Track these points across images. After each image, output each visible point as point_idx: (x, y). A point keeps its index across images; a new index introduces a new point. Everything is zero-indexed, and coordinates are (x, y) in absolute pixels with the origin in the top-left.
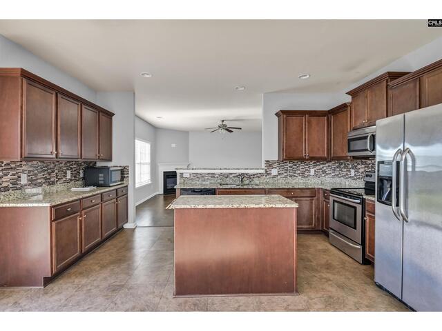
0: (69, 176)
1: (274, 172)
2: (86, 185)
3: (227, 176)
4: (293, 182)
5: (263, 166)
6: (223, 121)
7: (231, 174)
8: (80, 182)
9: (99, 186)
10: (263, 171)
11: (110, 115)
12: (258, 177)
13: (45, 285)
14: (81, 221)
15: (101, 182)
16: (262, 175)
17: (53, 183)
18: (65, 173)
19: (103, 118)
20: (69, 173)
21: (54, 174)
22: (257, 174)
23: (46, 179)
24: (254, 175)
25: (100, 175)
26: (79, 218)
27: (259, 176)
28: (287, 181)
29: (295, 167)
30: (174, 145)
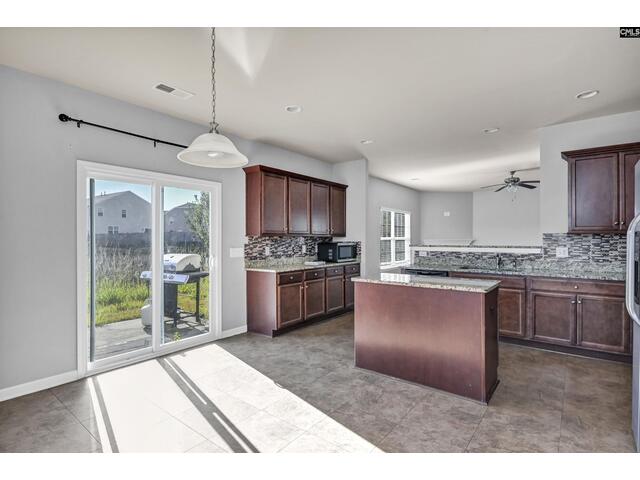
0: (304, 251)
1: (561, 252)
2: (319, 260)
3: (480, 256)
4: (601, 270)
5: (541, 243)
6: (513, 173)
7: (486, 254)
8: (315, 257)
9: (328, 261)
10: (538, 251)
11: (343, 188)
12: (531, 260)
13: (274, 336)
14: (303, 290)
15: (331, 258)
16: (538, 256)
17: (290, 256)
18: (301, 247)
19: (335, 192)
20: (304, 247)
21: (291, 248)
22: (530, 255)
23: (284, 252)
24: (523, 256)
25: (331, 251)
26: (301, 288)
27: (532, 258)
28: (586, 268)
29: (607, 246)
30: (447, 214)
